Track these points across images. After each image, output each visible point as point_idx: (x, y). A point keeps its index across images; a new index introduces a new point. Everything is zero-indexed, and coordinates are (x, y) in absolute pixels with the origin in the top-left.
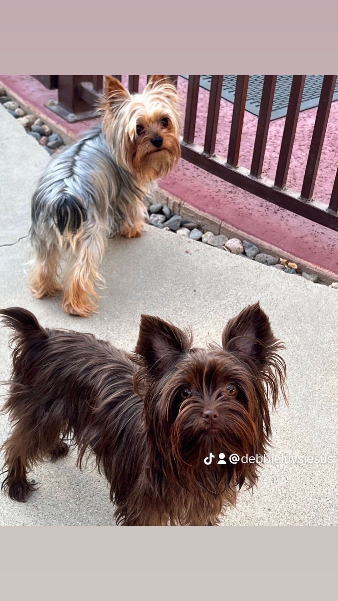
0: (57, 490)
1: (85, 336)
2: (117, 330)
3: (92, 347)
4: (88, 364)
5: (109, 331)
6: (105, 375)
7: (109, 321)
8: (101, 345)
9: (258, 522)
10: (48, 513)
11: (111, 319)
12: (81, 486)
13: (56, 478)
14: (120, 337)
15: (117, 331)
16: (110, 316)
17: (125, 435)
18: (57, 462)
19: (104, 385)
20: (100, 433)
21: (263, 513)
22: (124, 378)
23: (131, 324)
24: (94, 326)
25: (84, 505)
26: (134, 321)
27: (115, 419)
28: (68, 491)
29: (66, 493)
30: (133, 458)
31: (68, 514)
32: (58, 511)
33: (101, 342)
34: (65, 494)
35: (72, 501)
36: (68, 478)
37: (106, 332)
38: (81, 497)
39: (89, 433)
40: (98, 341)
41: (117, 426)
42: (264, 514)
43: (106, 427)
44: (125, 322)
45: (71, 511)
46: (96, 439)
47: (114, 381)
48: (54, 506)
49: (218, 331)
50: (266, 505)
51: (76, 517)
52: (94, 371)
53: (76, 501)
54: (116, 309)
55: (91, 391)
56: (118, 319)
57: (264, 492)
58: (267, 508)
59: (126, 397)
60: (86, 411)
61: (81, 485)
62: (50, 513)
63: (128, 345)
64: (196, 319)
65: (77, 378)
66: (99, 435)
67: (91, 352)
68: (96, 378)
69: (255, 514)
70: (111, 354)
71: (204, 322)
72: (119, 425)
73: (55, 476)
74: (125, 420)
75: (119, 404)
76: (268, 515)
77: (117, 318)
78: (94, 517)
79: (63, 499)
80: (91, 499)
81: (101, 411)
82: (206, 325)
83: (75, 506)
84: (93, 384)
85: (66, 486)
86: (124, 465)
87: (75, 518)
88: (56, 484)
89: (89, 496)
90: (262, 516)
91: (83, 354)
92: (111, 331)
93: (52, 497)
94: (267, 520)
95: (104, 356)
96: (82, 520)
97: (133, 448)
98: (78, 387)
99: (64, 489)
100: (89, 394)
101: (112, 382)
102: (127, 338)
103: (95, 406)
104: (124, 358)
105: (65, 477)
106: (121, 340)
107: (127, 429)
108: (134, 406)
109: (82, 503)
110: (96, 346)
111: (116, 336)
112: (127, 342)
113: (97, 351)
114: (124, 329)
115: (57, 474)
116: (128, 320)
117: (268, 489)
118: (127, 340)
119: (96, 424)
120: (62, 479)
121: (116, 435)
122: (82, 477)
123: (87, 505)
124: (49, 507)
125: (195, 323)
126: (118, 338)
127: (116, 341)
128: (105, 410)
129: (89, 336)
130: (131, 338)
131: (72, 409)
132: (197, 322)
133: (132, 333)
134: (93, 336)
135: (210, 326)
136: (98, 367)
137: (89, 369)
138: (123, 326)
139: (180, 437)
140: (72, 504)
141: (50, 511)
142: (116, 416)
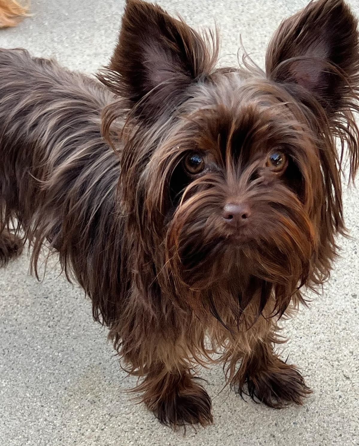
0: (15, 309)
1: (12, 54)
2: (69, 40)
3: (25, 74)
4: (21, 103)
5: (55, 44)
6: (53, 122)
7: (53, 27)
8: (39, 68)
9: (339, 316)
10: (7, 344)
11: (55, 23)
12: (53, 298)
13: (11, 291)
14: (76, 52)
15: (68, 43)
16: (53, 17)
17: (102, 222)
18: (8, 266)
19: (54, 140)
20: (60, 220)
21: (345, 302)
22: (86, 123)
23: (89, 28)
24: (30, 39)
25: (62, 326)
26: (95, 22)
27: (80, 196)
28: (33, 309)
29: (31, 311)
30: (119, 257)
31: (39, 343)
32: (21, 341)
33: (41, 61)
34: (29, 313)
35: (41, 322)
36: (29, 288)
37: (50, 46)
38: (55, 315)
39: (42, 221)
40: (35, 60)
41: (85, 207)
42: (348, 303)
43: (68, 210)
44: (80, 25)
45: (43, 338)
46: (55, 230)
47: (69, 130)
48: (15, 334)
49: (236, 20)
50: (347, 290)
51: (53, 346)
52: (33, 117)
53: (49, 322)
54: (61, 5)
55: (33, 151)
56: (67, 22)
57: (343, 270)
58: (350, 294)
59: (96, 156)
60: (31, 186)
61: (52, 296)
62: (12, 345)
63: (90, 63)
64: (198, 4)
65: (6, 131)
66: (58, 222)
67: (23, 82)
68: (38, 127)
69: (333, 306)
70: (59, 82)
71: (211, 7)
72: (89, 207)
73: (9, 288)
74: (98, 196)
75: (83, 170)
76: (353, 304)
77: (65, 20)
78: (80, 342)
79: (28, 320)
80: (71, 316)
81: (55, 186)
82: (214, 11)
83: (49, 329)
84: (35, 140)
85: (29, 301)
86: (108, 270)
87: (51, 347)
88: (12, 300)
89: (67, 312)
90: (344, 307)
91: (9, 86)
92: (58, 43)
93: (11, 320)
94: (353, 312)
95: (46, 87)
96: (62, 349)
97: (117, 242)
98: (9, 145)
99: (27, 306)
100: (30, 158)
101: (67, 132)
102: (88, 52)
103: (43, 177)
104: (82, 88)
105: (25, 287)
106: (78, 57)
107: (103, 213)
108: (111, 171)
109: (59, 324)
110: (31, 71)
111: (68, 51)
112: (88, 58)
113: (33, 78)
114: (80, 38)
115: (11, 284)
116: (84, 22)
117: (349, 263)
118: (88, 55)
119: (51, 206)
120: (21, 291)
121: (86, 224)
122: (51, 284)
123: (67, 325)
124: (7, 335)
125: (197, 10)
126: (73, 53)
127: (70, 58)
128: (61, 184)
129: (20, 52)
130: (94, 51)
131: (7, 184)
132: (200, 9)
133: (95, 42)
134: (25, 53)
135: (221, 13)
136: (38, 108)
137: (24, 112)
138: (78, 33)
139: (180, 245)
140: (42, 327)
141: (10, 341)
142: (82, 191)
